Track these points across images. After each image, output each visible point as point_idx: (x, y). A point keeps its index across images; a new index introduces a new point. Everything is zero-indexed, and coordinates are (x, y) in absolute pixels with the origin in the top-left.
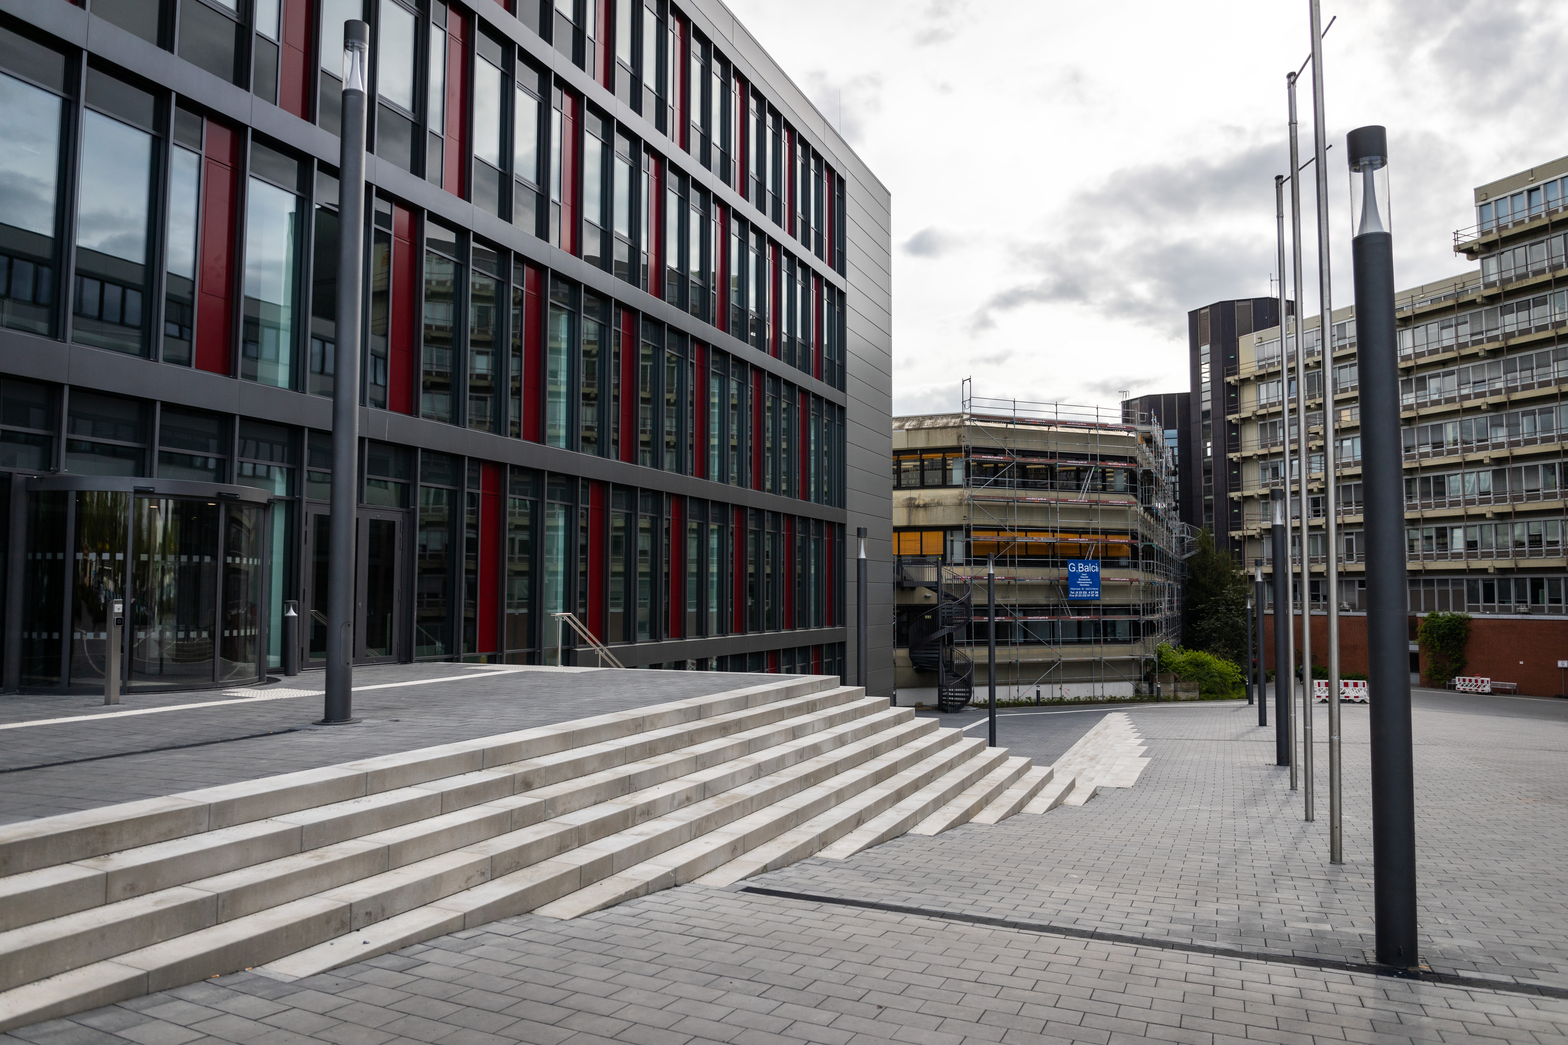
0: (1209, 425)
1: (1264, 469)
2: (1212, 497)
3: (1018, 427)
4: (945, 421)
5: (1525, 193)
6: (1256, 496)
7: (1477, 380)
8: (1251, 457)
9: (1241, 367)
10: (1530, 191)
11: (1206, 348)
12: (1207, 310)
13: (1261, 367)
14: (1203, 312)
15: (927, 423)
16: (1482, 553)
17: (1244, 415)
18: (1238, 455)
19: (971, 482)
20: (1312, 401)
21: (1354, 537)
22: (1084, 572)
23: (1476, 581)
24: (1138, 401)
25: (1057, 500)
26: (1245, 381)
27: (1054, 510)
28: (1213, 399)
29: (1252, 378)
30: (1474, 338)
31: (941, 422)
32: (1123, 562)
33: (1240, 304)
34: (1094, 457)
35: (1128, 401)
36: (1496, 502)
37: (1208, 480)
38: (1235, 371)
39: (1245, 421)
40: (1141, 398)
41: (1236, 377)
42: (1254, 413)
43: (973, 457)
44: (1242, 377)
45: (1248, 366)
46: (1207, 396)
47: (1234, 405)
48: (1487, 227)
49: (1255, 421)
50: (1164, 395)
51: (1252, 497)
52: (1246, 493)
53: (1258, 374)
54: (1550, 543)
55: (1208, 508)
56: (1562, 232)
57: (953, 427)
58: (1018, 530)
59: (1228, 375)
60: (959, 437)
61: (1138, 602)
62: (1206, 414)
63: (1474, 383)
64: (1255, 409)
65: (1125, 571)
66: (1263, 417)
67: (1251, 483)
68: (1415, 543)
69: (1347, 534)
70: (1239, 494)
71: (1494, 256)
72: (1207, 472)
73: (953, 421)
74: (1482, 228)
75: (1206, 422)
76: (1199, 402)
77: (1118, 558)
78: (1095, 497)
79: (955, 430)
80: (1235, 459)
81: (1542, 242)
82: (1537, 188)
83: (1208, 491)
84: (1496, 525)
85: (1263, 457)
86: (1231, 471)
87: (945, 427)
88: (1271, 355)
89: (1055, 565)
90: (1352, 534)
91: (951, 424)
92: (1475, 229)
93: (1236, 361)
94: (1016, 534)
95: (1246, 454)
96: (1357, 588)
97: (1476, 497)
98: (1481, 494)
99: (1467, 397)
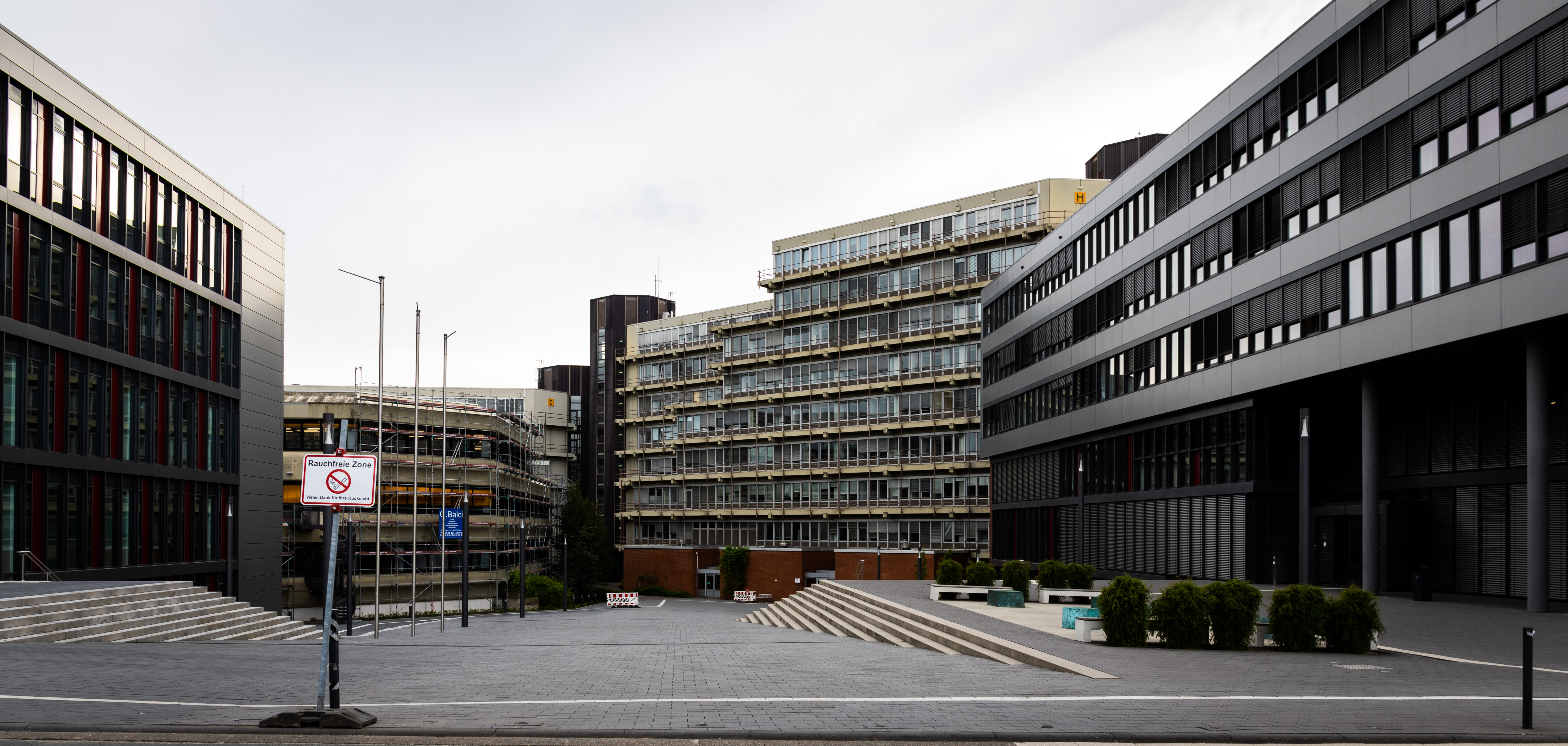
0: (602, 395)
1: (641, 433)
2: (603, 454)
3: (401, 406)
4: (342, 398)
5: (801, 250)
6: (634, 454)
8: (631, 423)
9: (628, 350)
10: (804, 250)
11: (602, 332)
12: (604, 300)
13: (642, 352)
14: (601, 301)
15: (327, 399)
17: (628, 389)
18: (623, 421)
19: (360, 448)
20: (674, 383)
21: (692, 490)
22: (452, 518)
23: (763, 524)
24: (550, 370)
25: (432, 463)
26: (629, 362)
27: (429, 470)
28: (606, 374)
29: (634, 360)
31: (338, 399)
32: (485, 510)
33: (628, 299)
34: (463, 432)
35: (543, 369)
36: (776, 468)
37: (601, 440)
38: (622, 353)
39: (629, 394)
40: (553, 367)
41: (623, 358)
42: (635, 388)
43: (362, 429)
44: (627, 358)
45: (632, 351)
46: (602, 371)
47: (621, 381)
48: (778, 272)
49: (635, 395)
50: (572, 367)
51: (631, 455)
52: (628, 452)
53: (638, 357)
54: (804, 499)
55: (601, 461)
56: (819, 283)
57: (348, 404)
58: (399, 486)
59: (618, 356)
60: (352, 412)
61: (495, 540)
62: (601, 386)
64: (636, 385)
65: (487, 516)
66: (640, 392)
67: (632, 444)
68: (729, 495)
69: (688, 488)
70: (622, 452)
71: (781, 292)
72: (601, 432)
73: (349, 398)
74: (776, 271)
75: (601, 393)
76: (596, 375)
77: (481, 507)
78: (462, 461)
79: (349, 406)
80: (620, 424)
81: (808, 287)
82: (807, 249)
83: (600, 449)
84: (775, 485)
85: (640, 424)
86: (617, 434)
87: (341, 403)
88: (648, 343)
89: (429, 512)
90: (690, 488)
91: (346, 401)
92: (772, 272)
93: (624, 345)
94: (397, 489)
95: (628, 420)
96: (693, 528)
97: (765, 464)
98: (769, 462)
99: (762, 392)
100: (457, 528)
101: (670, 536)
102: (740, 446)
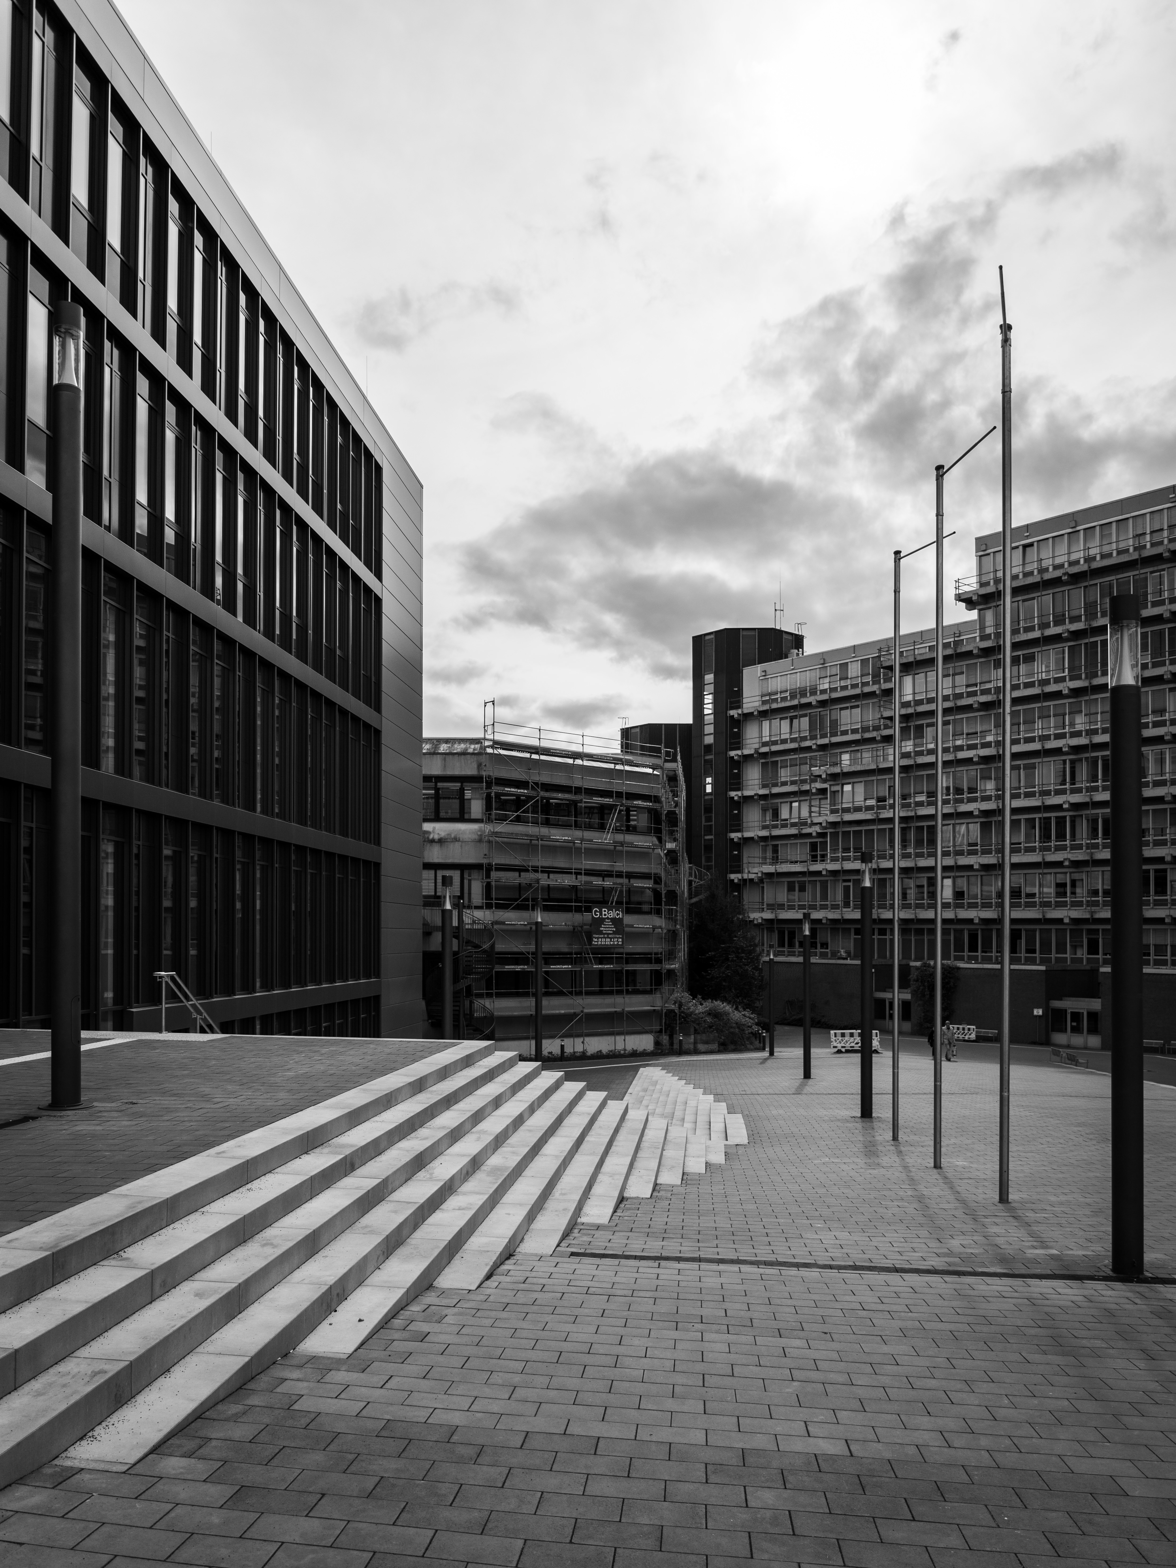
0: (711, 760)
1: (764, 810)
2: (712, 837)
3: (543, 757)
4: (463, 746)
5: (1021, 548)
6: (756, 838)
7: (971, 731)
8: (751, 797)
9: (745, 701)
10: (1025, 547)
11: (709, 678)
12: (712, 636)
13: (764, 703)
14: (707, 637)
15: (443, 748)
16: (968, 903)
17: (746, 752)
18: (739, 793)
19: (493, 817)
20: (814, 742)
21: (851, 884)
22: (608, 918)
23: (962, 930)
24: (638, 730)
25: (582, 840)
26: (748, 716)
27: (578, 850)
28: (716, 734)
29: (756, 713)
30: (969, 689)
31: (459, 748)
32: (646, 907)
33: (745, 633)
34: (619, 795)
35: (627, 729)
36: (982, 854)
37: (709, 819)
38: (738, 705)
39: (747, 758)
40: (641, 726)
41: (740, 711)
42: (756, 750)
43: (495, 789)
44: (745, 711)
45: (751, 700)
46: (709, 729)
47: (737, 741)
48: (985, 578)
49: (757, 759)
50: (665, 725)
51: (752, 838)
52: (747, 834)
53: (761, 709)
54: (1029, 896)
55: (708, 847)
56: (1051, 591)
57: (473, 754)
58: (542, 872)
59: (732, 708)
60: (479, 765)
61: (660, 950)
62: (708, 748)
63: (968, 734)
64: (757, 746)
65: (647, 917)
66: (764, 755)
67: (750, 824)
68: (908, 891)
69: (845, 881)
70: (739, 835)
71: (990, 608)
72: (708, 810)
73: (473, 746)
74: (980, 579)
75: (707, 757)
76: (702, 735)
77: (640, 903)
78: (620, 837)
79: (475, 758)
80: (736, 798)
81: (1033, 598)
82: (1031, 545)
83: (709, 830)
84: (982, 876)
85: (764, 797)
86: (731, 811)
87: (464, 753)
88: (774, 689)
89: (578, 910)
90: (849, 881)
91: (470, 751)
92: (974, 580)
93: (739, 694)
94: (539, 875)
95: (747, 793)
96: (853, 936)
97: (965, 848)
98: (970, 845)
99: (960, 748)
100: (614, 933)
101: (819, 945)
102: (925, 824)
